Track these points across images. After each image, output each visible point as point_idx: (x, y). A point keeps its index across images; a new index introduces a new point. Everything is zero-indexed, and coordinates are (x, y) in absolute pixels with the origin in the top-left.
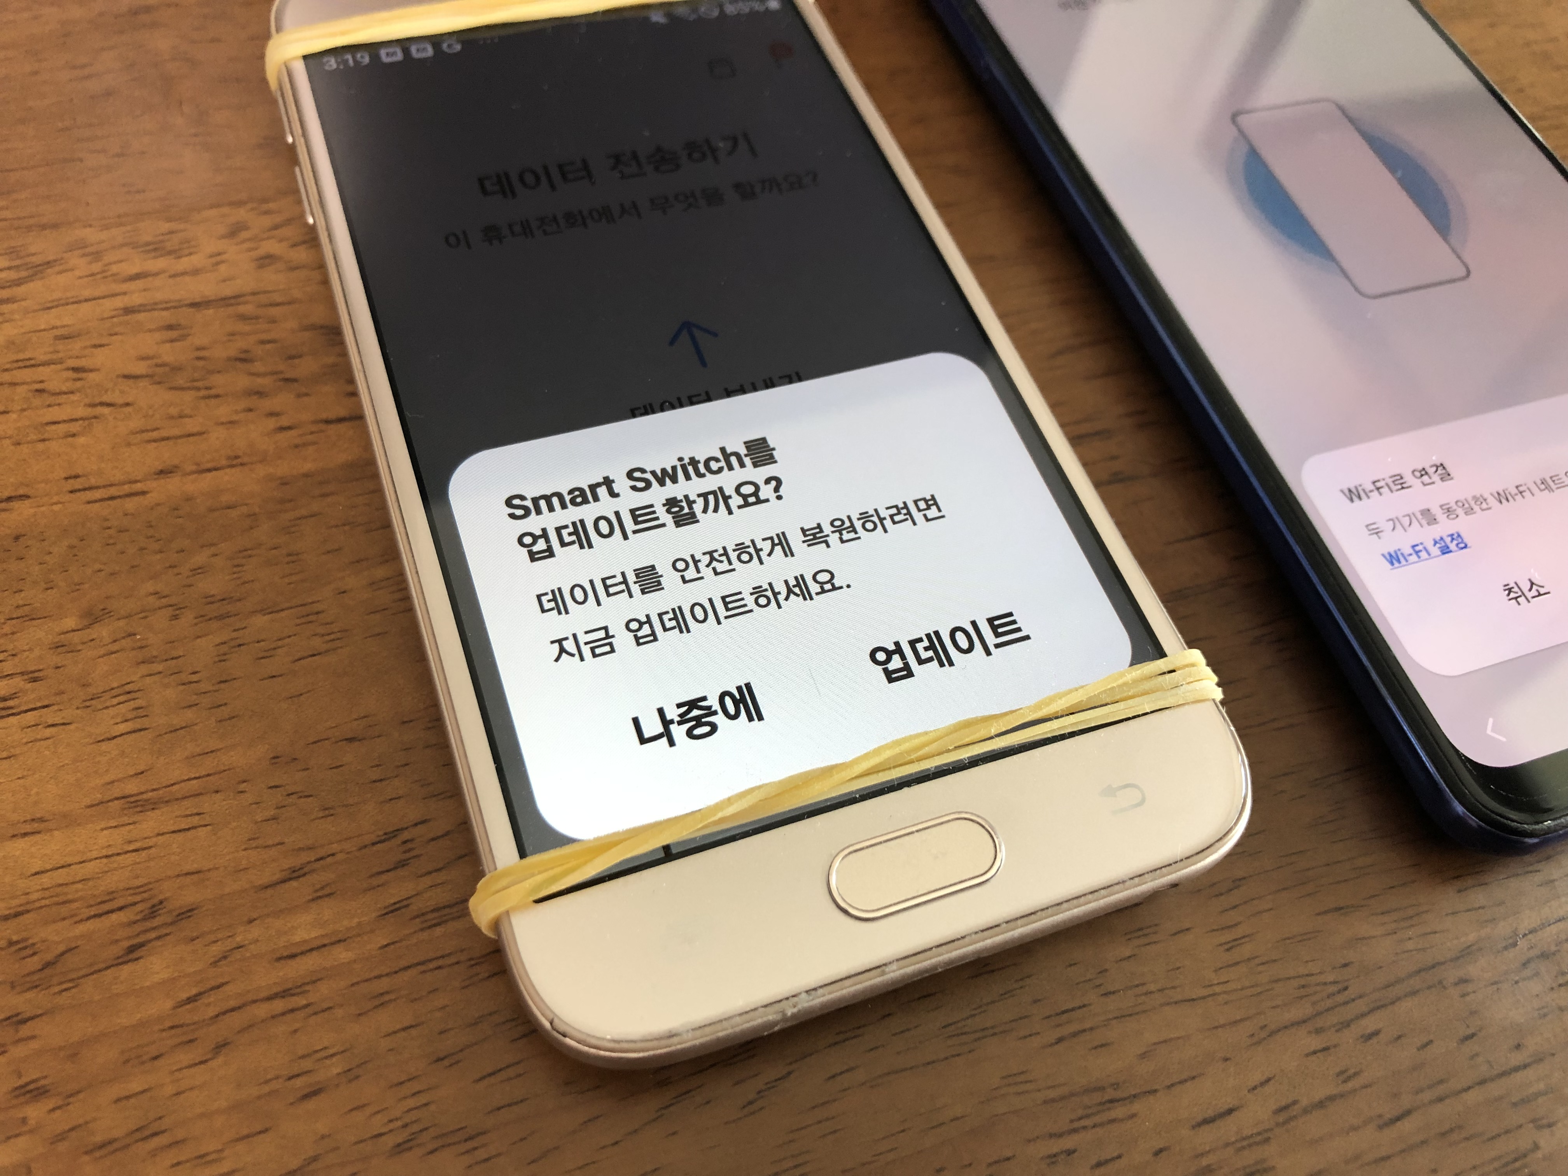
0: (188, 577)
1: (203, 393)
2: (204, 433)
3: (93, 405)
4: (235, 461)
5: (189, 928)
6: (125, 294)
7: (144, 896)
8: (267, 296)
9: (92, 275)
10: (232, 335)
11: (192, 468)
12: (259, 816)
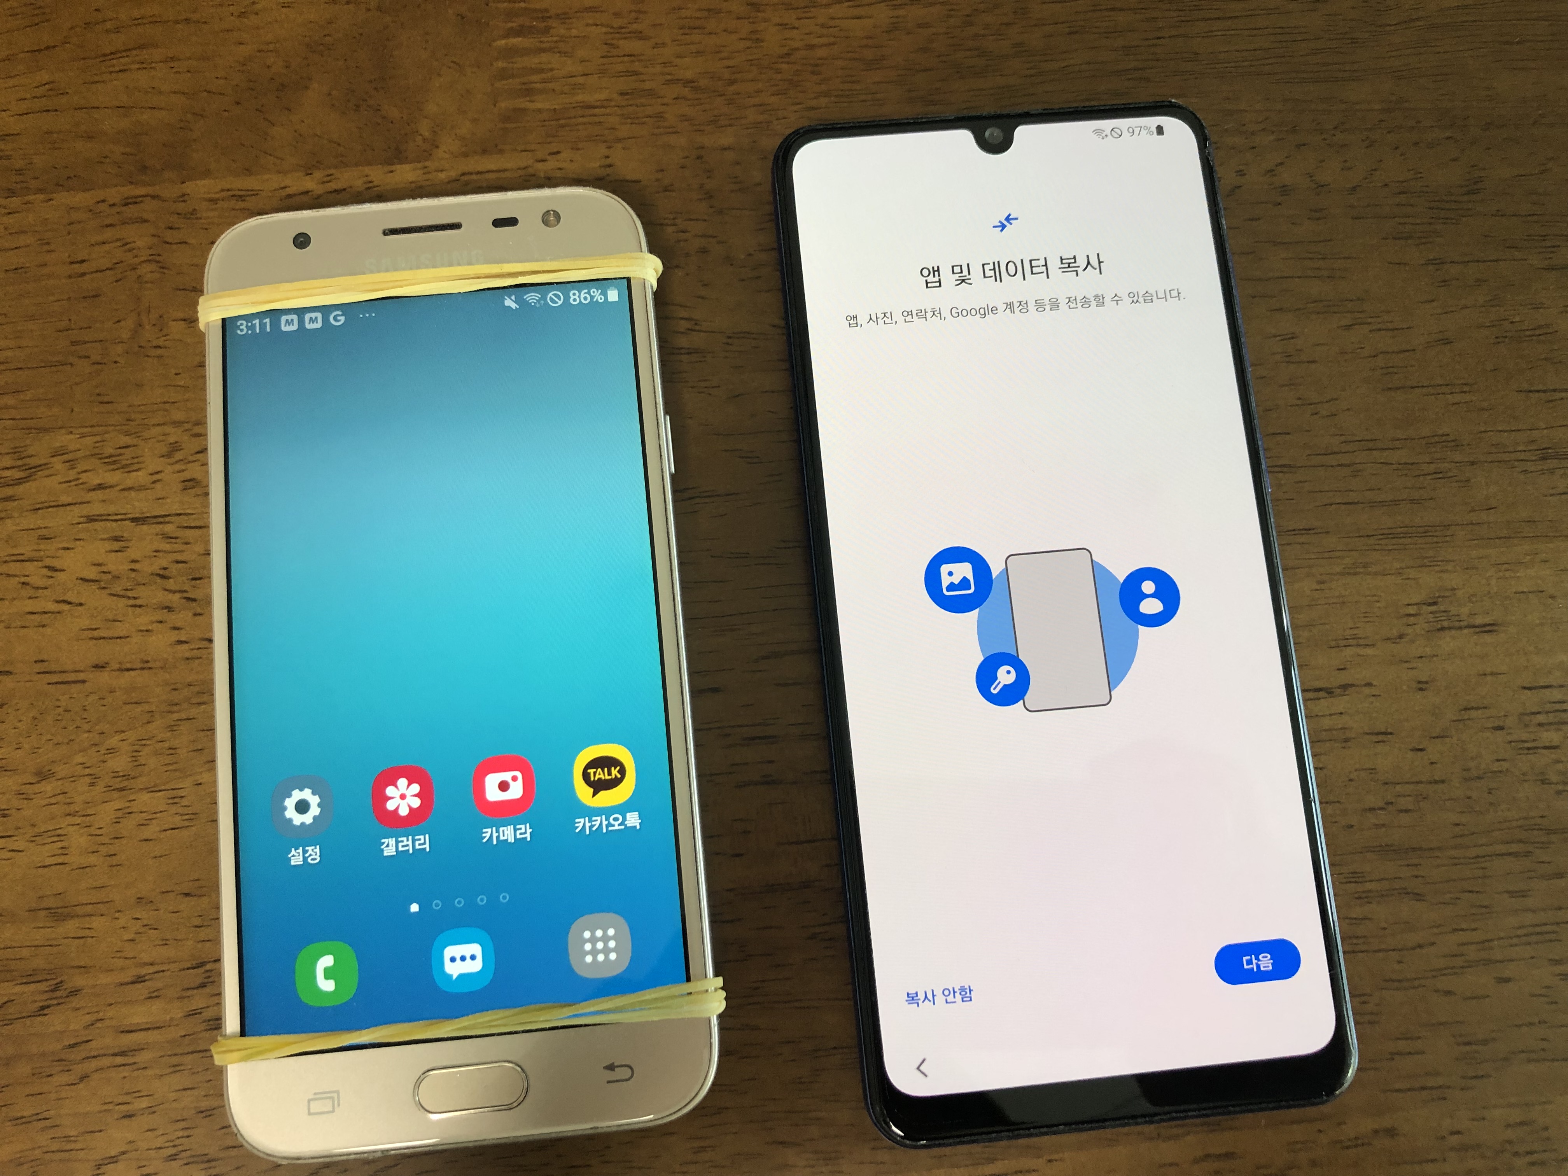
0: (105, 754)
1: (132, 602)
2: (128, 637)
3: (58, 602)
4: (145, 666)
5: (75, 1002)
6: (88, 502)
7: (53, 976)
8: (186, 518)
9: (70, 481)
10: (156, 551)
11: (117, 666)
12: (125, 938)
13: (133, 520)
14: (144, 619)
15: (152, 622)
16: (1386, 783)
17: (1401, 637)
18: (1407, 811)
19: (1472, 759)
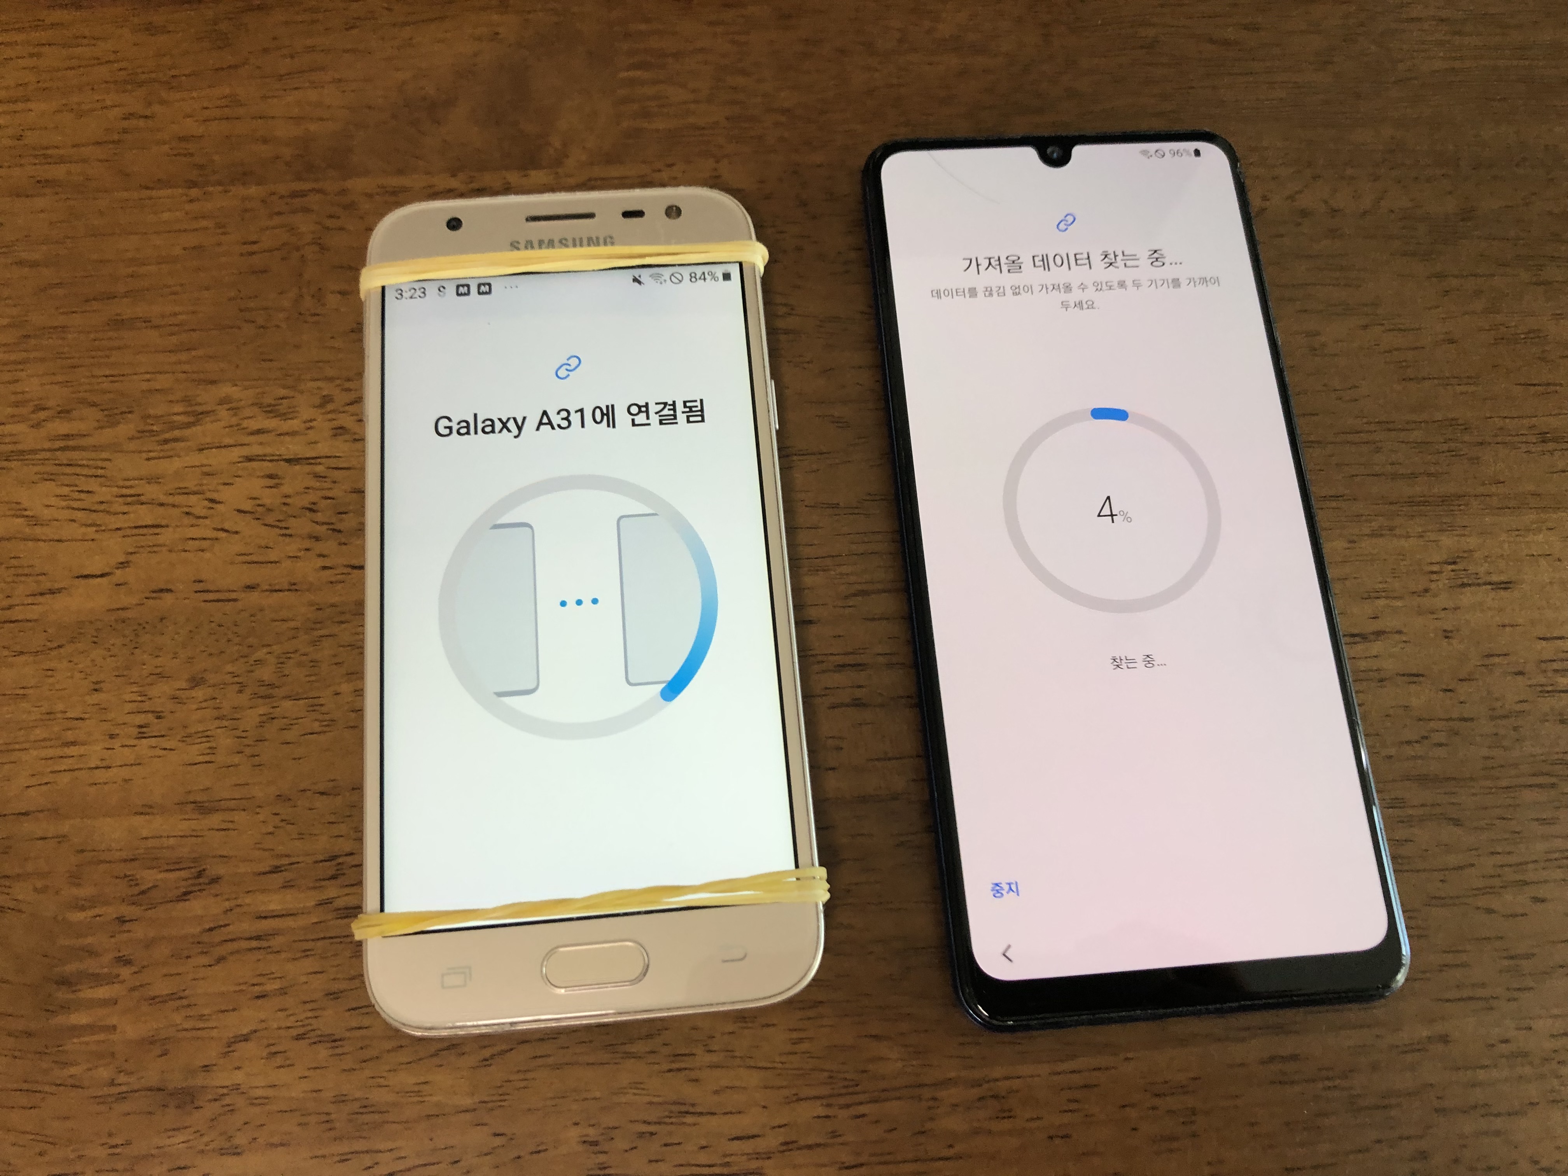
0: (251, 665)
1: (283, 532)
2: (278, 562)
3: (218, 530)
4: (293, 587)
5: (215, 888)
6: (248, 445)
7: (196, 865)
8: (335, 460)
9: (231, 426)
10: (308, 488)
11: (267, 587)
12: (264, 830)
13: (288, 461)
14: (293, 547)
15: (300, 550)
16: (1420, 720)
17: (1426, 591)
18: (1440, 745)
19: (1497, 699)
